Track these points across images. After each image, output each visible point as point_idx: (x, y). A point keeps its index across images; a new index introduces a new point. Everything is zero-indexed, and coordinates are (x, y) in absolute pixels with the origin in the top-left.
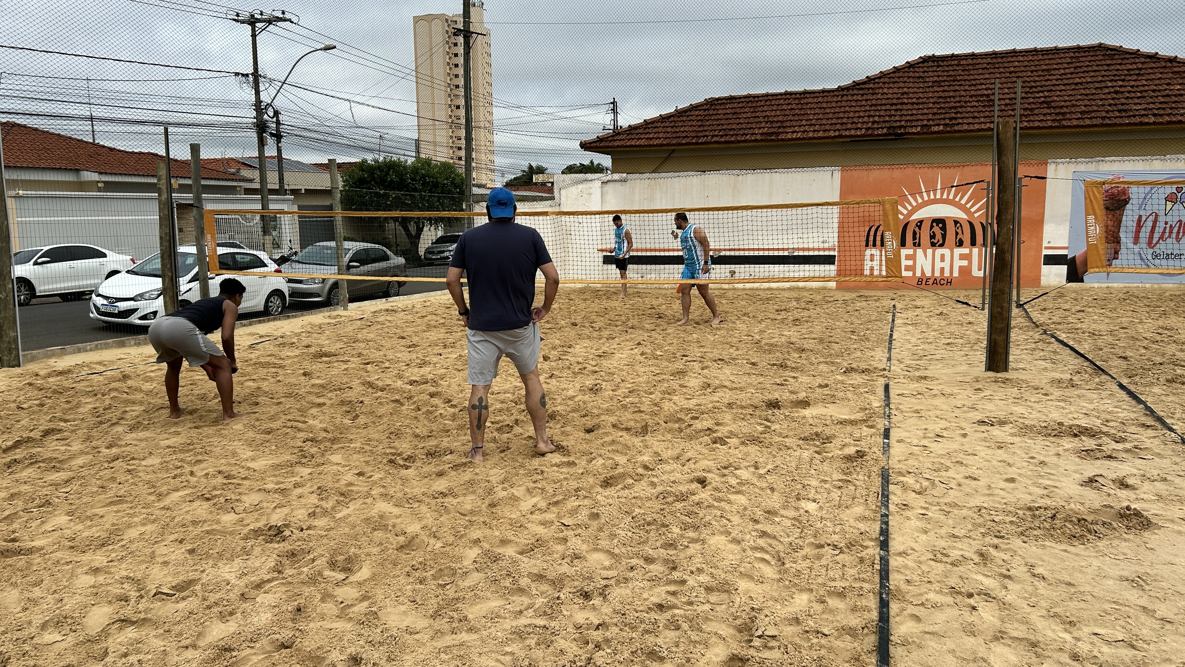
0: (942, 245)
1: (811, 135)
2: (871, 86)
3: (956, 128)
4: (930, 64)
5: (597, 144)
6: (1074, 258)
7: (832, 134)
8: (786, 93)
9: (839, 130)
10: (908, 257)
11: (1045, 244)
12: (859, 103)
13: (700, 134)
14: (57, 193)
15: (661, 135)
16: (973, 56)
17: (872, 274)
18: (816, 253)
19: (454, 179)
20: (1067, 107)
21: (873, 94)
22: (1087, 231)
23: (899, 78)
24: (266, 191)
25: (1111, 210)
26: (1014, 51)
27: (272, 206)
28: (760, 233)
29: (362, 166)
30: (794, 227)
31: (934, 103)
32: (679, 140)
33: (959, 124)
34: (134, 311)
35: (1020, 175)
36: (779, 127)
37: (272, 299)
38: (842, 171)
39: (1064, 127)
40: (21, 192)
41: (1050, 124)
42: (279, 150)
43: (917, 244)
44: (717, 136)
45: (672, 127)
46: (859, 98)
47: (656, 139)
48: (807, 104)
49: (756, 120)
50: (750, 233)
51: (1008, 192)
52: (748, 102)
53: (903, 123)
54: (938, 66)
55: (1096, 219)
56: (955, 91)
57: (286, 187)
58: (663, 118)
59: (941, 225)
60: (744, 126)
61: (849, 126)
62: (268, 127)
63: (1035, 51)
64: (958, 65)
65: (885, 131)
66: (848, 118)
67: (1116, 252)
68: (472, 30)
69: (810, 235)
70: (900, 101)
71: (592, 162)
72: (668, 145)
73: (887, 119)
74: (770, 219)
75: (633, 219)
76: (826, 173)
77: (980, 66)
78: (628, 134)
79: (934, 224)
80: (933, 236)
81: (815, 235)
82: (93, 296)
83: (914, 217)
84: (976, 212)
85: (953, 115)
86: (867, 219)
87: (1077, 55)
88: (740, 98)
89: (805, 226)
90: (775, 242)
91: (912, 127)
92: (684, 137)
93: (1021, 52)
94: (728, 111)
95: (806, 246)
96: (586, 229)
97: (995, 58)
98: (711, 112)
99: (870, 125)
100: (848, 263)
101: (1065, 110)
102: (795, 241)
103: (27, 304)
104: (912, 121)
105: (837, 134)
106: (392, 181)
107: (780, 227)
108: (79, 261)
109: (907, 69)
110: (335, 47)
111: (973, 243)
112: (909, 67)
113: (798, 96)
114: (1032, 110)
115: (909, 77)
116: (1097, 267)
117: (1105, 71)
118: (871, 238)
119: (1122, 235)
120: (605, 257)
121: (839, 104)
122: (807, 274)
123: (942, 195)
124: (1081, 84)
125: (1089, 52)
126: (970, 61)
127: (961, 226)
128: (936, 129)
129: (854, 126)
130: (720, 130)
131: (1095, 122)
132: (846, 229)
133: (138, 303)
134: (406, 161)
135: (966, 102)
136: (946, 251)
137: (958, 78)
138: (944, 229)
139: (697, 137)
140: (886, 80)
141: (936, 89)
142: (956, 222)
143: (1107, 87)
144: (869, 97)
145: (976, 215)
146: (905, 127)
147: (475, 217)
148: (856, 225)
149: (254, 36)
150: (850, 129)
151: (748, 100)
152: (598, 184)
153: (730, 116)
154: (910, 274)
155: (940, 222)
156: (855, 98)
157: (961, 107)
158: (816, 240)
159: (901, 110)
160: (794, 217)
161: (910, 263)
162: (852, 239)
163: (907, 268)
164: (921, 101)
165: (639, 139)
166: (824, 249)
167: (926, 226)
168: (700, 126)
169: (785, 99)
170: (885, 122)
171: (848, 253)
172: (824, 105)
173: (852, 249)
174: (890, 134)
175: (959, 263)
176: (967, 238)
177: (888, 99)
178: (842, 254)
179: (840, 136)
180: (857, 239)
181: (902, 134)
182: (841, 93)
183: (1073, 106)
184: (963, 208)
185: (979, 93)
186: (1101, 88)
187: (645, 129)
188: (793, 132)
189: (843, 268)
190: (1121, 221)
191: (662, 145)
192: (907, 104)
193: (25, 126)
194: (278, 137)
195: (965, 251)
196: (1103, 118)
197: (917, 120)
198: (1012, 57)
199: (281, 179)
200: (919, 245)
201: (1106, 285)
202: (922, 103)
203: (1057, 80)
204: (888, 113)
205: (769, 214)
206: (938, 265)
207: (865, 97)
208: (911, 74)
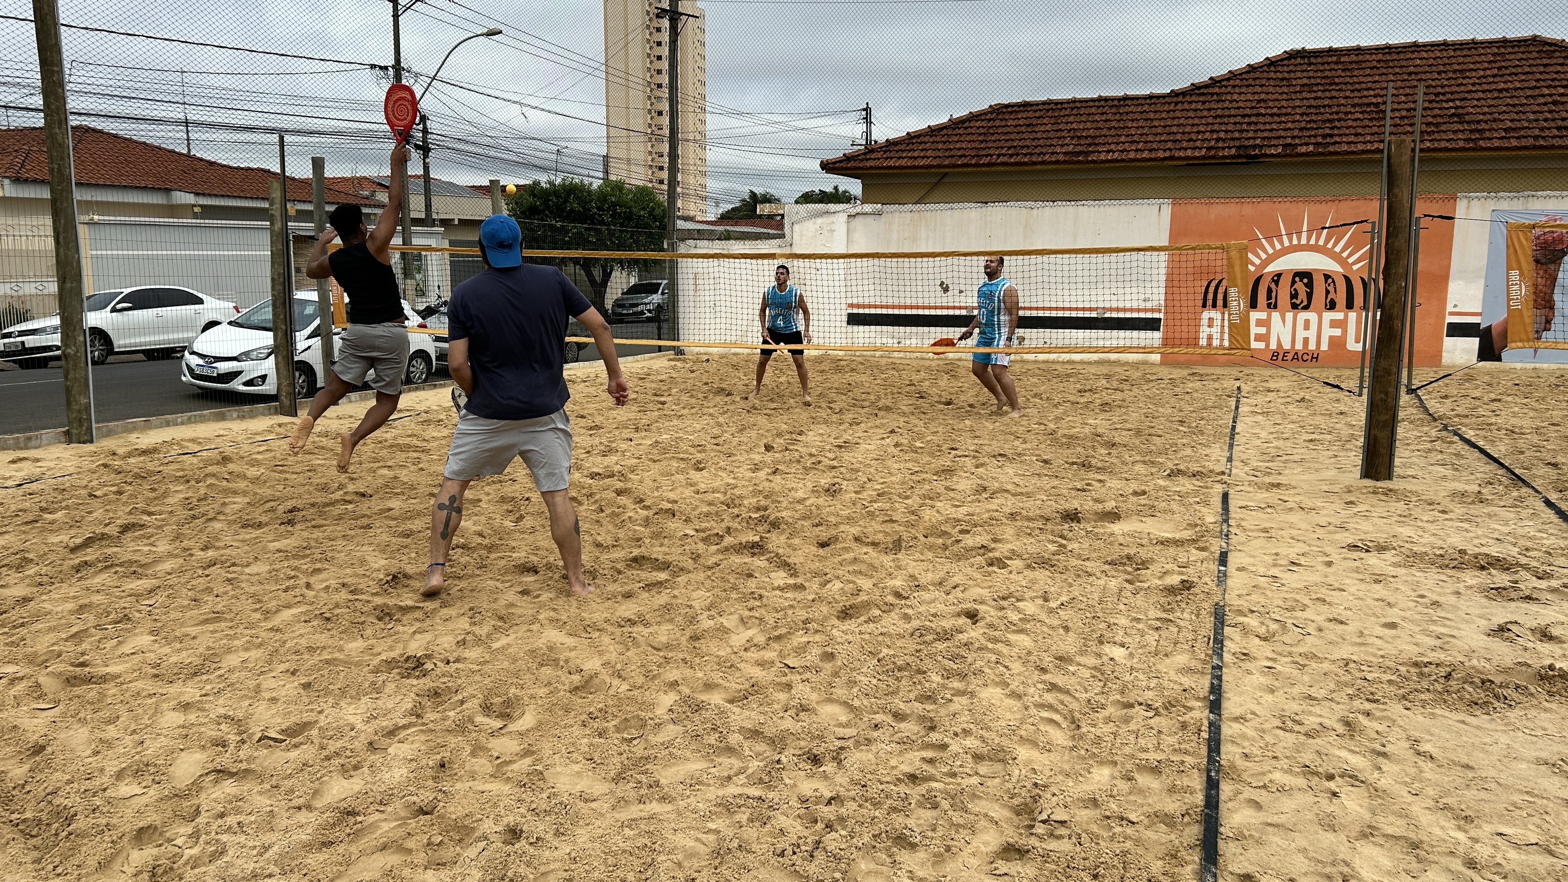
0: (1306, 308)
1: (1132, 155)
2: (1217, 90)
3: (1331, 149)
4: (1299, 60)
5: (844, 165)
6: (1489, 329)
7: (1161, 154)
8: (1100, 99)
9: (1171, 150)
10: (1259, 323)
11: (1449, 308)
12: (1199, 114)
13: (984, 153)
14: (142, 219)
15: (929, 153)
16: (1358, 50)
17: (1209, 344)
18: (1135, 315)
19: (653, 209)
20: (1486, 122)
21: (1218, 102)
22: (1508, 291)
23: (1254, 79)
24: (408, 221)
25: (1542, 264)
26: (1415, 46)
27: (416, 241)
28: (1060, 286)
29: (533, 189)
30: (1106, 279)
31: (1301, 115)
32: (953, 161)
33: (1336, 143)
34: (237, 374)
35: (1417, 214)
36: (1089, 145)
37: (414, 362)
38: (1173, 204)
39: (1482, 149)
40: (96, 217)
41: (1461, 144)
42: (426, 168)
43: (1272, 306)
44: (1004, 155)
45: (945, 143)
46: (1199, 106)
47: (923, 158)
48: (1127, 113)
49: (1059, 134)
50: (1046, 286)
51: (1400, 236)
52: (1048, 110)
53: (1258, 141)
54: (1310, 64)
55: (1521, 275)
56: (1332, 98)
57: (435, 216)
58: (933, 131)
59: (1305, 281)
60: (1041, 142)
61: (1185, 144)
62: (412, 137)
63: (1445, 45)
64: (1336, 63)
65: (1233, 151)
66: (1183, 133)
67: (1548, 322)
68: (680, 10)
69: (1128, 290)
70: (1255, 111)
71: (836, 188)
72: (939, 166)
73: (1237, 135)
74: (1073, 267)
75: (889, 264)
76: (1151, 207)
77: (1368, 64)
78: (885, 152)
79: (1297, 279)
80: (1294, 296)
81: (1134, 290)
82: (186, 353)
83: (1270, 269)
84: (1354, 263)
85: (1328, 131)
86: (1205, 270)
87: (1503, 50)
88: (1037, 105)
89: (1120, 278)
90: (1080, 298)
91: (1270, 146)
92: (961, 156)
93: (1425, 45)
94: (1021, 122)
95: (1121, 305)
96: (825, 277)
97: (1389, 53)
98: (997, 123)
99: (1213, 143)
100: (1178, 329)
101: (1483, 126)
102: (1107, 298)
103: (103, 363)
104: (1269, 138)
105: (1167, 154)
106: (572, 211)
107: (1086, 279)
108: (169, 308)
109: (1265, 68)
110: (501, 32)
111: (1350, 306)
112: (1269, 65)
113: (1116, 102)
114: (1437, 125)
115: (1268, 79)
116: (1520, 341)
117: (1540, 73)
118: (1210, 296)
119: (1557, 297)
120: (850, 315)
121: (1171, 114)
122: (1121, 343)
123: (1309, 239)
124: (1507, 90)
125: (1519, 47)
126: (1354, 58)
127: (1333, 281)
128: (1303, 149)
129: (1191, 144)
130: (1009, 148)
131: (1524, 142)
132: (1176, 283)
133: (243, 363)
134: (591, 184)
135: (1346, 113)
136: (1311, 316)
137: (1337, 80)
138: (1310, 285)
139: (978, 156)
140: (1238, 82)
141: (1304, 95)
142: (1327, 277)
143: (1543, 96)
144: (1213, 105)
145: (1355, 267)
146: (1261, 147)
147: (679, 260)
148: (1191, 277)
149: (396, 16)
150: (1186, 149)
151: (1046, 107)
152: (843, 217)
153: (1023, 129)
154: (1261, 345)
155: (1305, 276)
156: (1193, 106)
157: (1339, 120)
158: (1135, 296)
159: (1256, 124)
160: (1106, 266)
161: (1262, 330)
162: (1184, 297)
163: (1258, 338)
164: (1284, 111)
165: (899, 158)
166: (1146, 310)
167: (1286, 282)
168: (982, 142)
169: (1098, 107)
170: (1233, 139)
171: (1178, 316)
172: (1152, 116)
173: (1184, 310)
174: (1240, 156)
175: (1328, 332)
176: (1341, 298)
177: (1238, 108)
178: (1170, 316)
179: (1172, 158)
180: (1191, 297)
181: (1256, 156)
182: (1174, 100)
183: (1495, 120)
184: (1336, 258)
185: (1366, 101)
186: (1533, 97)
187: (908, 145)
188: (1108, 152)
189: (1170, 335)
190: (1555, 279)
191: (930, 167)
192: (1264, 115)
193: (101, 132)
194: (425, 149)
195: (1338, 315)
196: (1536, 138)
197: (1278, 138)
198: (1412, 52)
199: (428, 206)
200: (1275, 307)
201: (1532, 366)
202: (1286, 115)
203: (1473, 85)
204: (1238, 127)
205: (1073, 261)
206: (1301, 334)
207: (1207, 105)
208: (1272, 75)
